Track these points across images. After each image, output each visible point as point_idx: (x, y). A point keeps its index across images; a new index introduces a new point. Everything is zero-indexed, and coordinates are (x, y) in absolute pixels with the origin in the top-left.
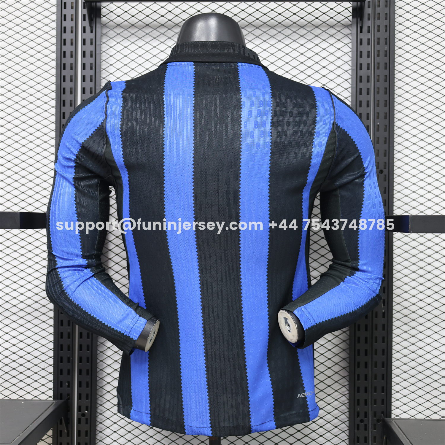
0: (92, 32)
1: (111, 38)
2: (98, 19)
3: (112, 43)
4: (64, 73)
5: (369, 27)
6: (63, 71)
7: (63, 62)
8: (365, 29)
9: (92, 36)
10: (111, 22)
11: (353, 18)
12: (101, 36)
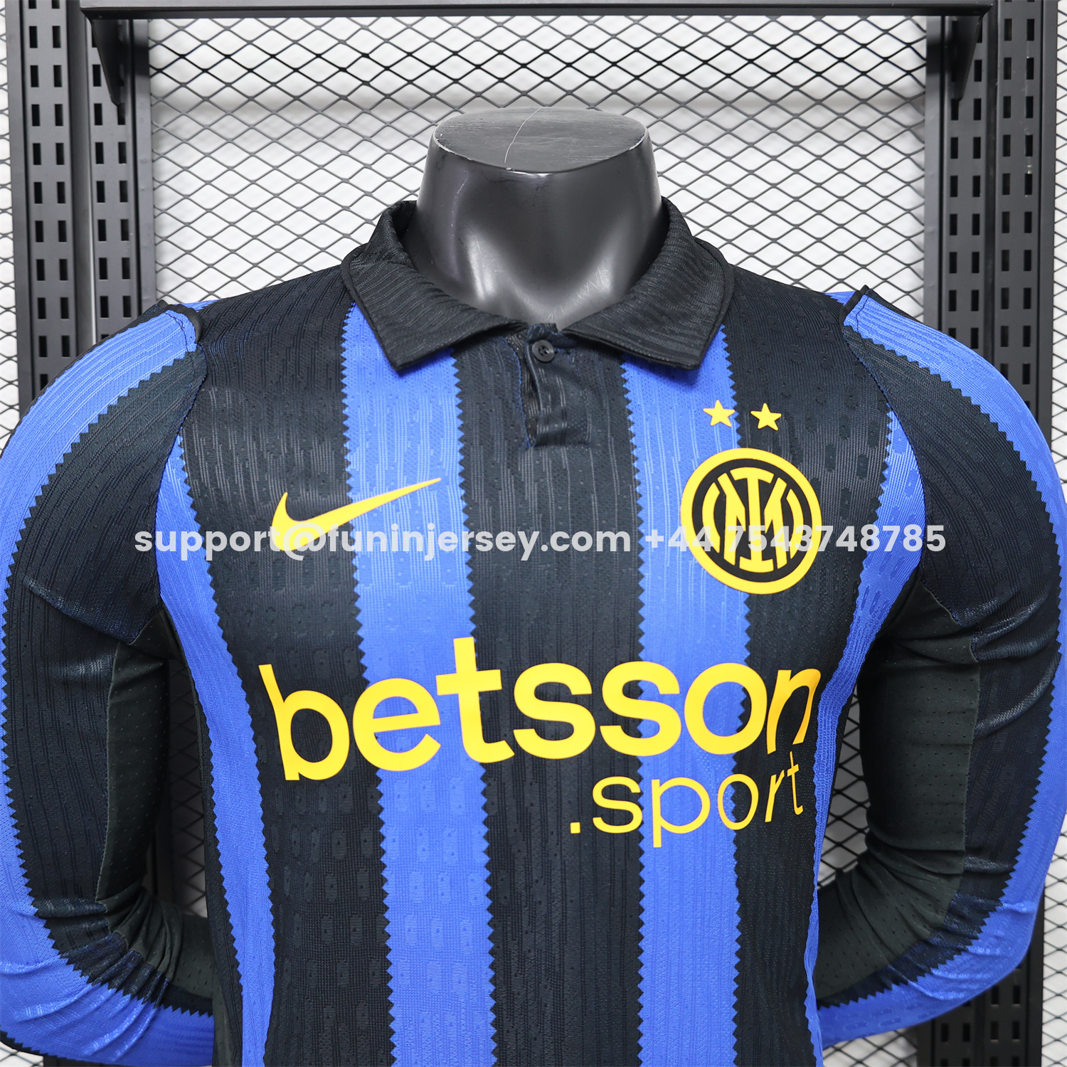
0: (121, 121)
1: (185, 141)
2: (139, 81)
3: (186, 155)
4: (39, 251)
5: (977, 103)
6: (35, 244)
7: (34, 218)
8: (966, 107)
9: (124, 133)
10: (183, 89)
11: (929, 73)
12: (152, 133)
